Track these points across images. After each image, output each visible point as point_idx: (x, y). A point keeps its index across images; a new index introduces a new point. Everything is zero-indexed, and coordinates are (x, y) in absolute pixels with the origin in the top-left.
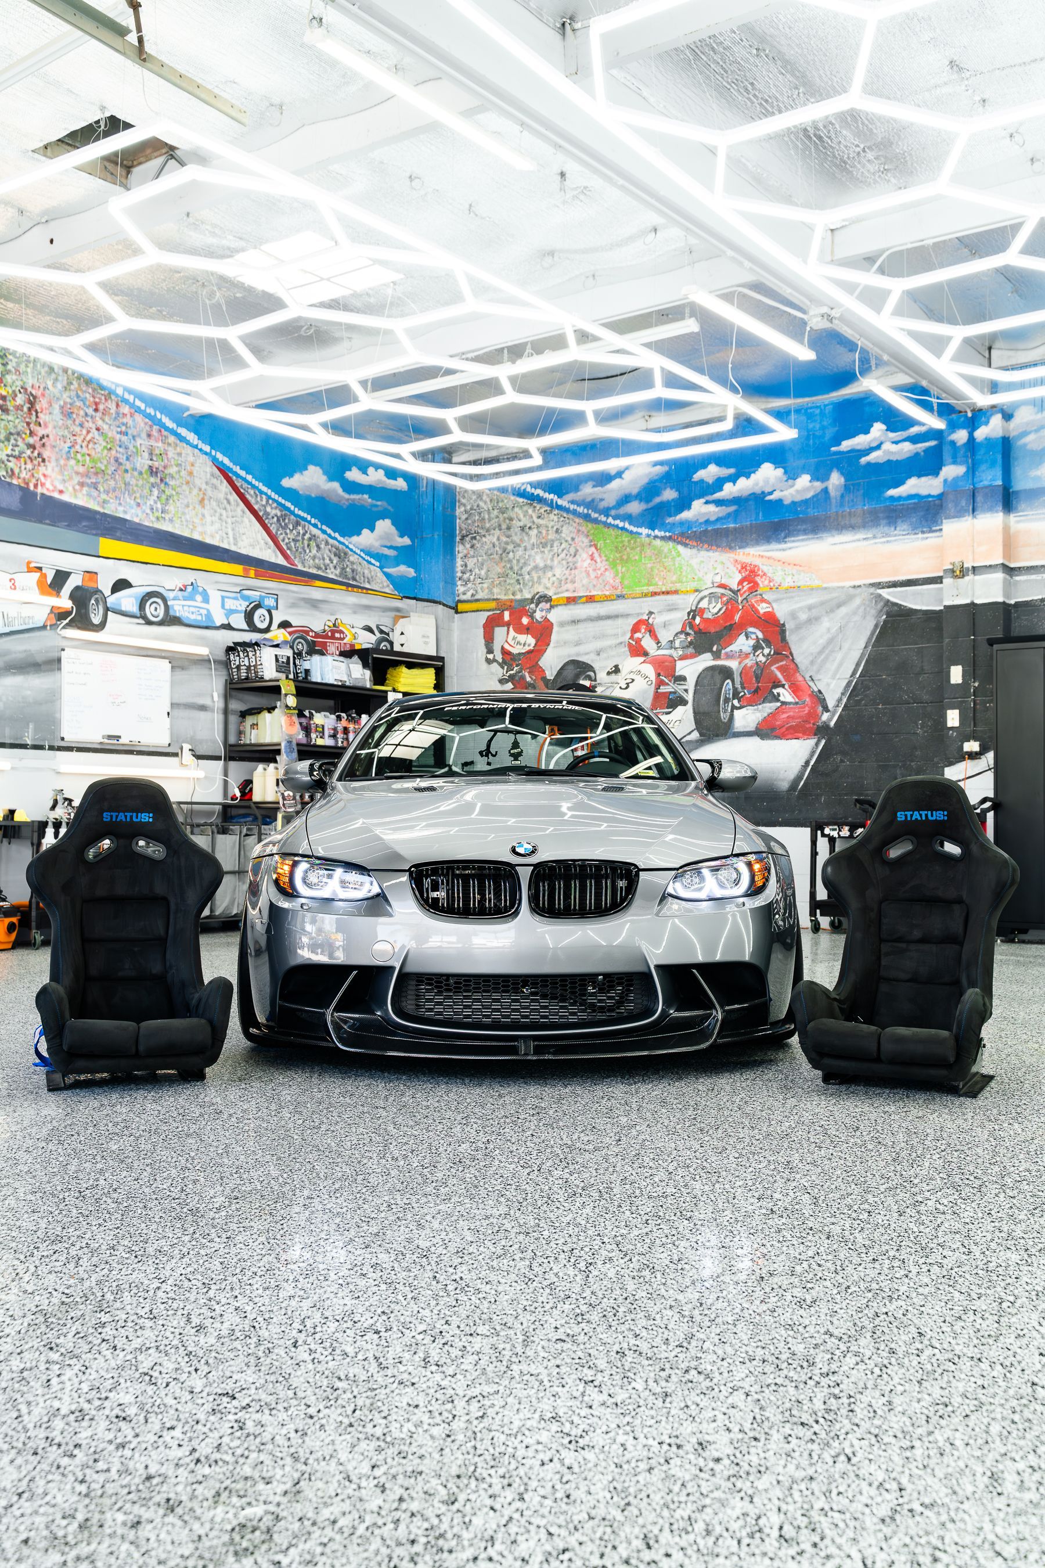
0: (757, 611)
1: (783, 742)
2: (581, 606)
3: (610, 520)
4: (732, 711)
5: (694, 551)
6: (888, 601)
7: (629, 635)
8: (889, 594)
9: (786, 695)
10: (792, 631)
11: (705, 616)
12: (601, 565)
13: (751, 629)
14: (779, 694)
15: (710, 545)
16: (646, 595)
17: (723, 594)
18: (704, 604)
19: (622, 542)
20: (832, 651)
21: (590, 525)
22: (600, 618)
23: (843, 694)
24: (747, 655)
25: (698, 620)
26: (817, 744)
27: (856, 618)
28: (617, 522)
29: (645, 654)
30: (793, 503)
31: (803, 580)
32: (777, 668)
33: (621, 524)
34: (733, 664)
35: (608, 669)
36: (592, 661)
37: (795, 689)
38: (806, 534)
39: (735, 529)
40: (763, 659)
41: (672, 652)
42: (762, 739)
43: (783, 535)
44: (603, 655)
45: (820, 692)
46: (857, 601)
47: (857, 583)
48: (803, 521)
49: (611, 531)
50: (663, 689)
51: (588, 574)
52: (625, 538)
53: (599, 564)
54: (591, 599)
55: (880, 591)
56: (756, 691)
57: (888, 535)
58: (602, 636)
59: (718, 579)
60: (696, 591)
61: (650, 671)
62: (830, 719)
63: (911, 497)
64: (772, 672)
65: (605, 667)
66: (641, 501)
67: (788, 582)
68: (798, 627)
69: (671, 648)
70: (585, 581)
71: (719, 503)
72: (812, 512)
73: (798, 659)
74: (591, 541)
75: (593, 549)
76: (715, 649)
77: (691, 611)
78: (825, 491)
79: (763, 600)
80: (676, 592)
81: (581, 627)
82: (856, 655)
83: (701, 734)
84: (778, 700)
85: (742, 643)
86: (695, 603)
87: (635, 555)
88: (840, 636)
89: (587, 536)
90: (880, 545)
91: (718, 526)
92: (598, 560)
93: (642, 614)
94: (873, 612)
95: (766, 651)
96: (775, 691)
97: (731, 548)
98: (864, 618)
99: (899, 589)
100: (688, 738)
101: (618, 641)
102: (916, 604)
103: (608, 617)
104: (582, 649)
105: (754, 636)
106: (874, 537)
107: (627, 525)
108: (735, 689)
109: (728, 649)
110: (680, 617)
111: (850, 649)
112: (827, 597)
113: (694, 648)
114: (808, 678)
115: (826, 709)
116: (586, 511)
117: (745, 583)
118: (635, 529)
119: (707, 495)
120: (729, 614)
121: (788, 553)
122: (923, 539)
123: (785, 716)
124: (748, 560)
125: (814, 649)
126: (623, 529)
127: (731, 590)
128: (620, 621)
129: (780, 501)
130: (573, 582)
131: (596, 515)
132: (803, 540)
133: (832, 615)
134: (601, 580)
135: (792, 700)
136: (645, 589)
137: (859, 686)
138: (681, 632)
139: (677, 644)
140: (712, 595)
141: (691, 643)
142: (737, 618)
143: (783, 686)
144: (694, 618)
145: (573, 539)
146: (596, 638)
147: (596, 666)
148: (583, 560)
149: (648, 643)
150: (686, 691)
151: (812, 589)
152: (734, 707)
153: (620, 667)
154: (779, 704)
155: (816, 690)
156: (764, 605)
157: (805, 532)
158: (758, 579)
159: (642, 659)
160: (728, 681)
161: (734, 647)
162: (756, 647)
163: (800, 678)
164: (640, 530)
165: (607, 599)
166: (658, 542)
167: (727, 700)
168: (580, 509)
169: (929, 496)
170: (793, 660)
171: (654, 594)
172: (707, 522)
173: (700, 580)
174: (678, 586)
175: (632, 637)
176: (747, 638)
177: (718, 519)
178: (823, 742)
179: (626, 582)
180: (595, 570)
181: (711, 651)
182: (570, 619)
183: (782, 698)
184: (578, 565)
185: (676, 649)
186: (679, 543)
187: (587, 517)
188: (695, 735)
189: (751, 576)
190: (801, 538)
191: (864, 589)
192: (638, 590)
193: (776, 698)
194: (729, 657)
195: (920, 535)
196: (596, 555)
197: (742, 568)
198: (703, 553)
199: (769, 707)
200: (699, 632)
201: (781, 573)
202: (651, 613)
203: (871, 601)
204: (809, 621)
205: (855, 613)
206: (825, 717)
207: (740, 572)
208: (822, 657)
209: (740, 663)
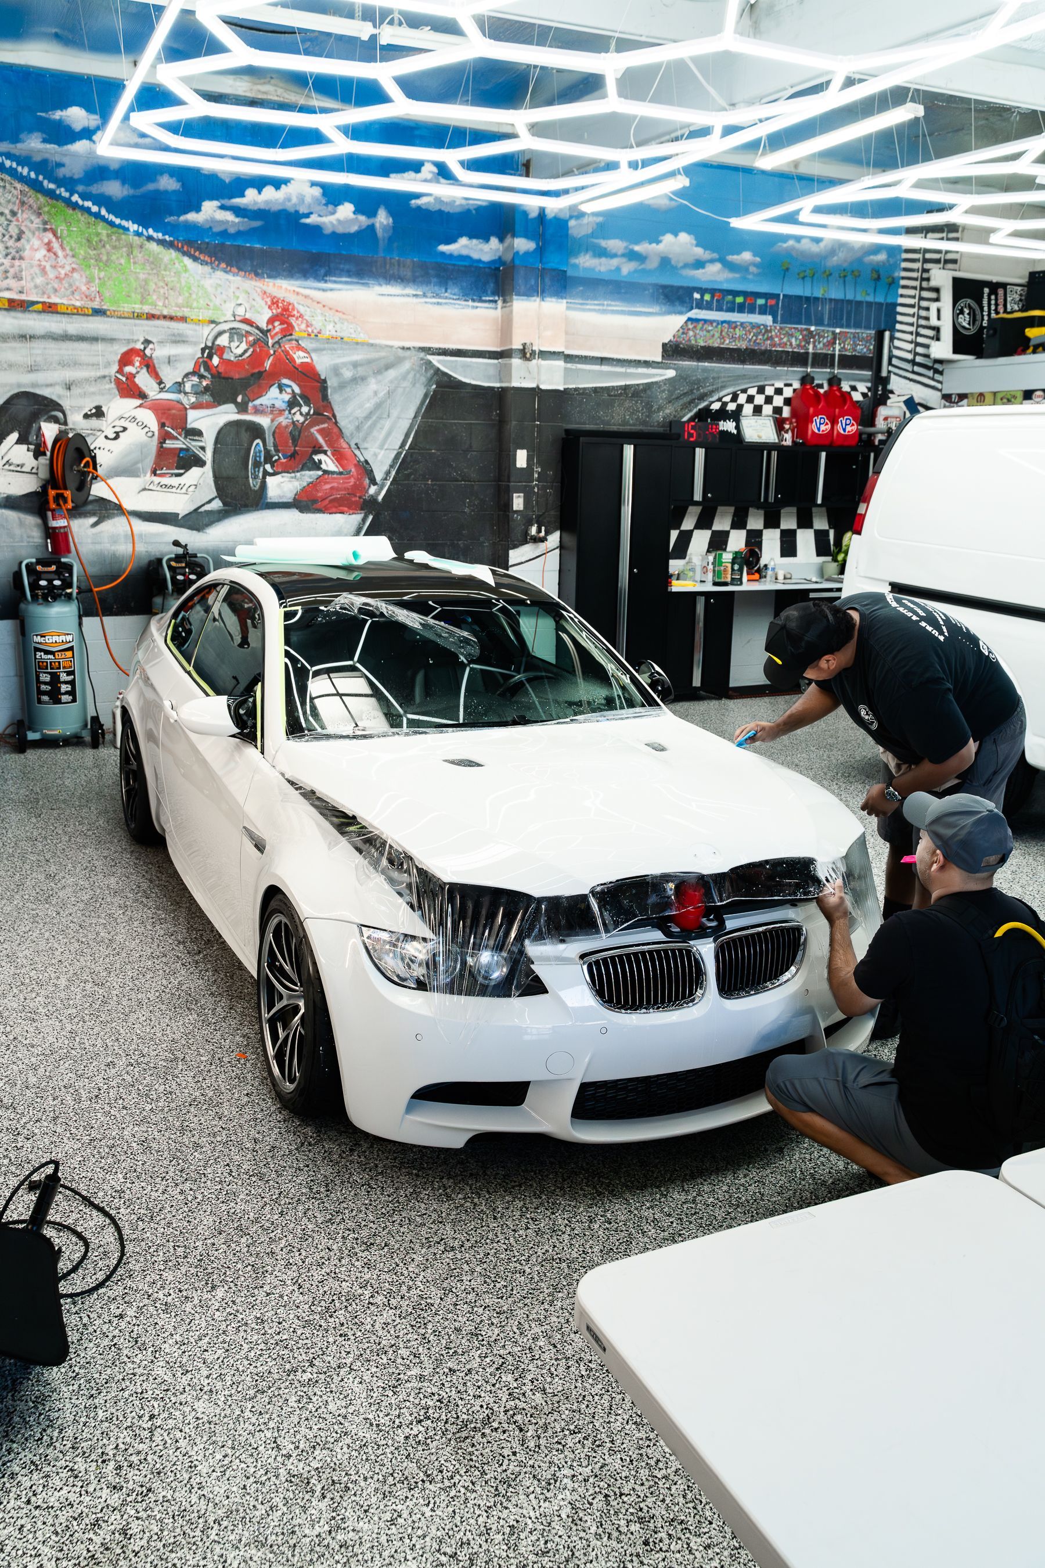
0: (293, 360)
1: (326, 516)
2: (35, 316)
3: (75, 198)
4: (264, 477)
5: (207, 269)
6: (438, 369)
7: (116, 367)
8: (439, 361)
9: (328, 463)
10: (335, 390)
11: (225, 356)
12: (66, 263)
13: (285, 381)
14: (320, 462)
15: (229, 264)
16: (139, 316)
17: (247, 332)
18: (223, 341)
19: (98, 234)
20: (380, 418)
21: (42, 199)
22: (66, 337)
23: (391, 466)
24: (281, 412)
25: (216, 361)
26: (364, 520)
27: (405, 384)
28: (88, 204)
29: (142, 395)
30: (334, 233)
31: (347, 331)
32: (319, 431)
33: (95, 209)
34: (264, 421)
35: (86, 410)
36: (59, 397)
37: (339, 456)
38: (349, 276)
39: (262, 250)
40: (301, 419)
41: (181, 397)
42: (301, 511)
43: (323, 271)
44: (75, 390)
45: (366, 462)
46: (407, 365)
47: (407, 344)
48: (348, 259)
49: (78, 214)
50: (169, 444)
51: (43, 270)
52: (102, 229)
53: (61, 260)
54: (50, 308)
55: (430, 358)
56: (293, 456)
57: (438, 296)
58: (75, 364)
59: (240, 311)
60: (212, 322)
61: (150, 419)
62: (378, 493)
63: (462, 257)
64: (312, 434)
65: (80, 408)
66: (123, 183)
67: (329, 330)
68: (342, 386)
69: (180, 392)
70: (39, 280)
71: (238, 211)
72: (356, 251)
73: (343, 423)
74: (45, 223)
75: (50, 235)
76: (239, 399)
77: (206, 347)
78: (371, 228)
79: (300, 348)
80: (183, 319)
81: (38, 347)
82: (405, 424)
83: (225, 504)
84: (319, 468)
85: (274, 397)
86: (211, 338)
87: (120, 258)
88: (389, 401)
89: (39, 214)
90: (430, 306)
91: (239, 242)
92: (60, 253)
93: (136, 341)
94: (423, 379)
95: (305, 409)
96: (316, 458)
97: (257, 275)
98: (414, 384)
99: (449, 358)
100: (207, 507)
101: (99, 374)
102: (465, 377)
103: (81, 338)
104: (40, 377)
105: (289, 390)
106: (424, 295)
107: (104, 212)
108: (267, 453)
109: (257, 402)
110: (189, 354)
111: (399, 418)
112: (373, 355)
113: (212, 395)
114: (353, 446)
115: (373, 482)
116: (33, 175)
117: (277, 323)
118: (118, 221)
119: (223, 198)
120: (257, 359)
121: (329, 294)
122: (473, 307)
123: (328, 486)
124: (280, 294)
125: (361, 414)
126: (97, 216)
127: (258, 328)
128: (100, 346)
129: (317, 229)
130: (18, 277)
131: (52, 186)
132: (346, 283)
133: (380, 377)
134: (65, 284)
135: (336, 469)
136: (138, 308)
137: (409, 458)
138: (194, 373)
139: (188, 387)
140: (233, 332)
141: (207, 389)
142: (268, 364)
143: (325, 452)
144: (210, 357)
145: (14, 213)
146: (63, 364)
147: (65, 404)
148: (34, 247)
149: (144, 380)
150: (203, 448)
151: (357, 343)
152: (266, 473)
153: (104, 409)
154: (320, 473)
155: (362, 459)
156: (301, 354)
157: (349, 273)
158: (292, 320)
159: (138, 402)
160: (258, 441)
161: (264, 401)
162: (292, 404)
163: (344, 445)
164: (124, 223)
165: (77, 312)
166: (153, 246)
167: (257, 464)
168: (25, 171)
169: (480, 261)
170: (336, 423)
171: (151, 317)
172: (224, 233)
173: (216, 308)
174: (186, 312)
175: (120, 371)
176: (281, 391)
177: (239, 234)
178: (371, 517)
179: (106, 294)
180: (54, 267)
181: (234, 402)
182: (16, 331)
183: (323, 466)
184: (26, 254)
185: (186, 393)
186: (185, 254)
187: (36, 186)
188: (217, 504)
189: (283, 315)
190: (344, 279)
191: (413, 352)
192: (127, 308)
193: (317, 466)
194: (257, 411)
195: (470, 303)
196: (56, 245)
197: (273, 303)
198: (219, 274)
199: (309, 476)
200: (217, 376)
201: (320, 318)
202: (147, 342)
203: (421, 366)
204: (355, 380)
205: (404, 377)
206: (373, 490)
207: (269, 307)
208: (369, 423)
209: (272, 421)
